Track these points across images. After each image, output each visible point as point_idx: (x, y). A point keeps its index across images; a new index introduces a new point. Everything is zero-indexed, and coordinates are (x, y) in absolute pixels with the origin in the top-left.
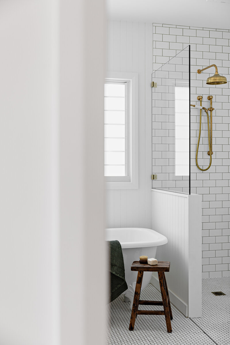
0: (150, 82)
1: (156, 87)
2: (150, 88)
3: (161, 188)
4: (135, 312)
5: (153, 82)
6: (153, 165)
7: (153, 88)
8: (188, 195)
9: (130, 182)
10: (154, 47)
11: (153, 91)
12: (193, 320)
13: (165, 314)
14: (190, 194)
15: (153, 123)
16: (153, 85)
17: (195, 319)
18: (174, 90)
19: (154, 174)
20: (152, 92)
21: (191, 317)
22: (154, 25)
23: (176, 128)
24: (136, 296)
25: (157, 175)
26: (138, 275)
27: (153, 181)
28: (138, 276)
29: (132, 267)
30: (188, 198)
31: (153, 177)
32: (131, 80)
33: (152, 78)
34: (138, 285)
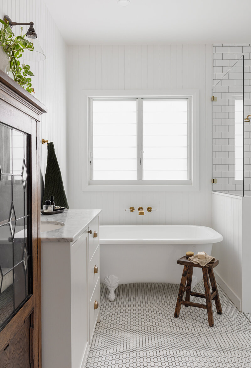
0: (211, 96)
1: (217, 101)
2: (211, 102)
3: (222, 191)
4: (180, 301)
5: (213, 97)
6: (213, 170)
7: (214, 102)
8: (242, 197)
9: (192, 185)
10: (214, 65)
11: (214, 104)
12: (246, 315)
13: (207, 308)
14: (244, 196)
15: (213, 133)
16: (213, 99)
17: (248, 314)
18: (234, 103)
19: (214, 178)
20: (212, 106)
21: (245, 312)
22: (214, 45)
23: (236, 137)
24: (181, 287)
25: (217, 179)
26: (184, 268)
27: (213, 185)
28: (184, 270)
29: (178, 261)
30: (242, 200)
31: (213, 181)
32: (192, 96)
33: (212, 93)
34: (184, 277)
